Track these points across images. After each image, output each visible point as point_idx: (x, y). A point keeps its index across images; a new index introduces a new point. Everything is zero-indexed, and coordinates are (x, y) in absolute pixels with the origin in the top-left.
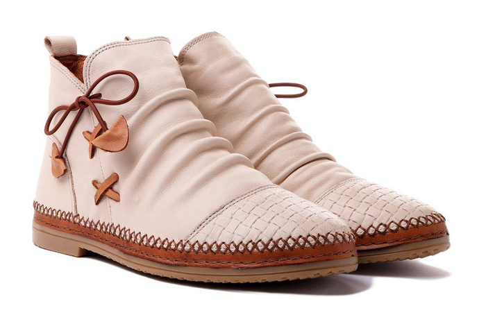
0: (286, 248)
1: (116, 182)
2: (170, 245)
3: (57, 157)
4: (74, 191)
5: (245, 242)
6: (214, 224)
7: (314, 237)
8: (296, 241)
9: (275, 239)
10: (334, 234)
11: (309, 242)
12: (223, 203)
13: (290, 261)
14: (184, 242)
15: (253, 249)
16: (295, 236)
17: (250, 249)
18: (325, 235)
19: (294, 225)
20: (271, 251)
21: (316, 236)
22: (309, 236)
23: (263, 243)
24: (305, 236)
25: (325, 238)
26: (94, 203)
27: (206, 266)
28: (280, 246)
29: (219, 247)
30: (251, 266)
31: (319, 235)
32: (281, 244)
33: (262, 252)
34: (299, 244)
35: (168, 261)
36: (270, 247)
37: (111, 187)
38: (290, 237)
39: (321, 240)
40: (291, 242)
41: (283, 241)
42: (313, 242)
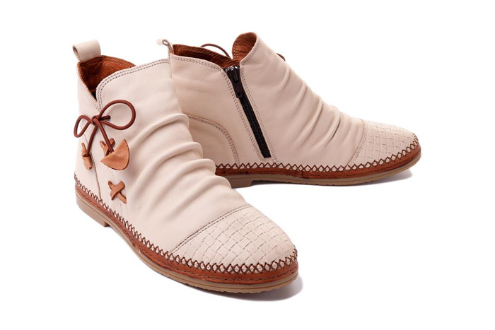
0: (241, 272)
1: (124, 188)
2: (160, 252)
3: (84, 156)
4: (98, 181)
5: (211, 264)
6: (190, 244)
7: (261, 265)
8: (248, 268)
9: (233, 265)
10: (278, 262)
11: (257, 270)
12: (198, 228)
13: (243, 282)
14: (169, 254)
15: (217, 269)
16: (248, 264)
17: (215, 269)
18: (270, 263)
19: (248, 255)
20: (230, 273)
21: (263, 264)
22: (258, 264)
23: (224, 267)
24: (255, 264)
25: (270, 266)
26: (111, 198)
27: (184, 274)
28: (237, 271)
29: (193, 263)
30: (216, 281)
31: (266, 264)
32: (237, 269)
33: (223, 273)
34: (250, 270)
35: (159, 262)
36: (229, 270)
37: (120, 192)
38: (244, 264)
39: (267, 268)
40: (244, 269)
41: (239, 267)
42: (261, 269)
